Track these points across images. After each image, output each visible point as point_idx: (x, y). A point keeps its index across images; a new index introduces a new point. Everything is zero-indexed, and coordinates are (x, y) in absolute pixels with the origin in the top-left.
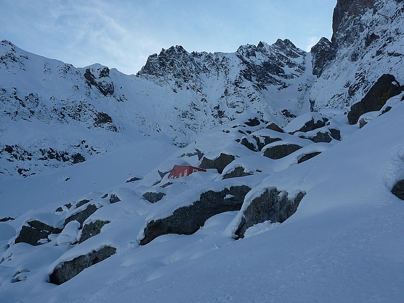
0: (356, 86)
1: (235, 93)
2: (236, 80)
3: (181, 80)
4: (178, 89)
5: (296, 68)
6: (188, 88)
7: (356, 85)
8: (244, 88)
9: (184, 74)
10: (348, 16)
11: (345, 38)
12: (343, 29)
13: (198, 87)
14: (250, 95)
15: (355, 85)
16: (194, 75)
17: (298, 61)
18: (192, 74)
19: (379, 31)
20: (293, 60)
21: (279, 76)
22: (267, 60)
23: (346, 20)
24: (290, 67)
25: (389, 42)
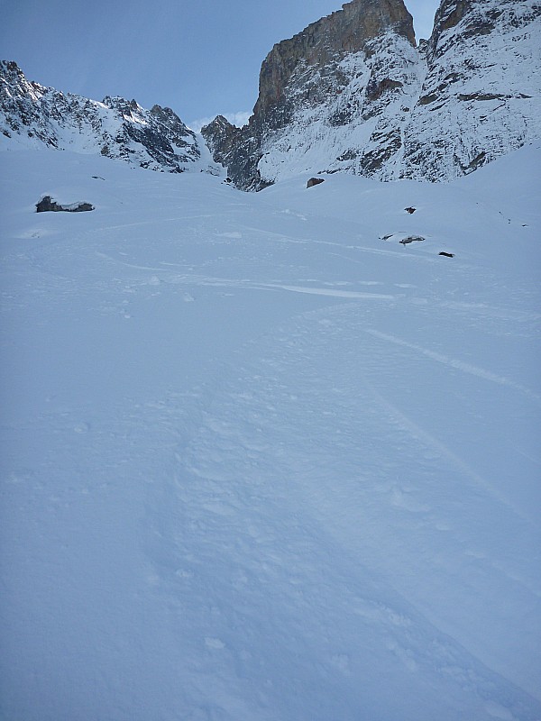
0: (383, 153)
1: (122, 154)
2: (119, 136)
3: (16, 117)
4: (13, 133)
5: (189, 149)
6: (30, 135)
7: (383, 150)
8: (133, 152)
9: (22, 109)
10: (307, 64)
11: (307, 95)
12: (300, 84)
13: (49, 135)
14: (146, 164)
15: (380, 151)
16: (40, 114)
17: (189, 139)
18: (36, 112)
19: (399, 75)
20: (183, 138)
21: (166, 153)
22: (149, 126)
23: (303, 70)
24: (179, 146)
25: (453, 82)
